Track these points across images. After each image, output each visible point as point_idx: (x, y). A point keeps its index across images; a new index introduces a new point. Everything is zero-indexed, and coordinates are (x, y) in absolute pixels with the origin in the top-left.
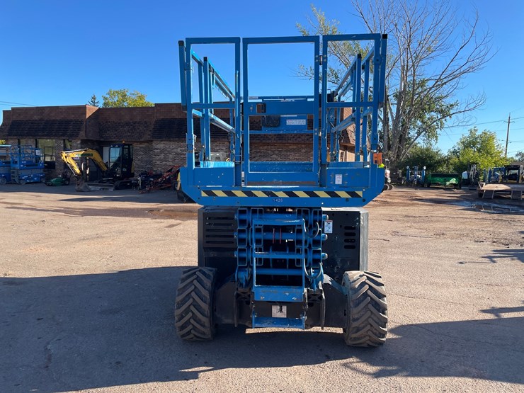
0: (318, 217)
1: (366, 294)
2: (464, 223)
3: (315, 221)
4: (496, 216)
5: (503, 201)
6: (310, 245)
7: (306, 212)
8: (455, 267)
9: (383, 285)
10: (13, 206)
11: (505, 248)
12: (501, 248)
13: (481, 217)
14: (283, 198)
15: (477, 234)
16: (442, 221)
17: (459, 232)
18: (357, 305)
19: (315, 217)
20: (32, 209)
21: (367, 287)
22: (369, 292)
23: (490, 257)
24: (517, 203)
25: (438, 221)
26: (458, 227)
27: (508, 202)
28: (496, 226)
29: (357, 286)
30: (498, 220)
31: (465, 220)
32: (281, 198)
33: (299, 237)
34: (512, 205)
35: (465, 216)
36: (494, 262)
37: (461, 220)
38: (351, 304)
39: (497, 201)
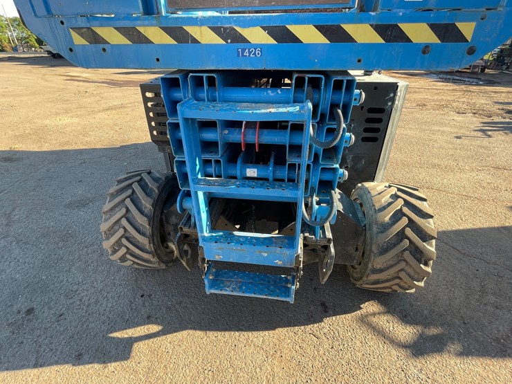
0: (342, 98)
1: (401, 235)
2: (438, 94)
3: (334, 106)
4: (463, 87)
5: (463, 74)
6: (316, 156)
7: (315, 84)
8: (451, 143)
9: (432, 217)
10: (73, 79)
11: (489, 120)
12: (486, 121)
13: (451, 88)
14: (262, 47)
15: (455, 104)
16: (419, 92)
17: (438, 103)
18: (384, 251)
19: (336, 97)
20: (84, 81)
21: (405, 221)
22: (409, 232)
23: (483, 131)
24: (475, 76)
25: (416, 92)
26: (436, 98)
27: (468, 75)
28: (467, 96)
29: (387, 219)
30: (467, 91)
31: (439, 91)
32: (256, 46)
33: (297, 140)
34: (471, 78)
35: (437, 88)
36: (490, 136)
37: (436, 91)
38: (374, 248)
39: (457, 74)
